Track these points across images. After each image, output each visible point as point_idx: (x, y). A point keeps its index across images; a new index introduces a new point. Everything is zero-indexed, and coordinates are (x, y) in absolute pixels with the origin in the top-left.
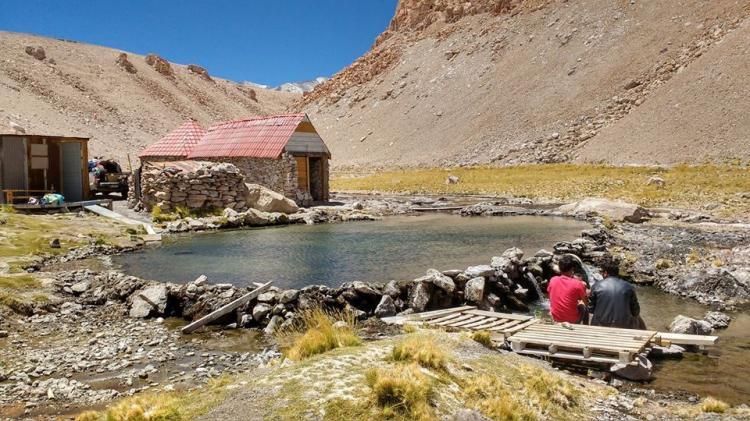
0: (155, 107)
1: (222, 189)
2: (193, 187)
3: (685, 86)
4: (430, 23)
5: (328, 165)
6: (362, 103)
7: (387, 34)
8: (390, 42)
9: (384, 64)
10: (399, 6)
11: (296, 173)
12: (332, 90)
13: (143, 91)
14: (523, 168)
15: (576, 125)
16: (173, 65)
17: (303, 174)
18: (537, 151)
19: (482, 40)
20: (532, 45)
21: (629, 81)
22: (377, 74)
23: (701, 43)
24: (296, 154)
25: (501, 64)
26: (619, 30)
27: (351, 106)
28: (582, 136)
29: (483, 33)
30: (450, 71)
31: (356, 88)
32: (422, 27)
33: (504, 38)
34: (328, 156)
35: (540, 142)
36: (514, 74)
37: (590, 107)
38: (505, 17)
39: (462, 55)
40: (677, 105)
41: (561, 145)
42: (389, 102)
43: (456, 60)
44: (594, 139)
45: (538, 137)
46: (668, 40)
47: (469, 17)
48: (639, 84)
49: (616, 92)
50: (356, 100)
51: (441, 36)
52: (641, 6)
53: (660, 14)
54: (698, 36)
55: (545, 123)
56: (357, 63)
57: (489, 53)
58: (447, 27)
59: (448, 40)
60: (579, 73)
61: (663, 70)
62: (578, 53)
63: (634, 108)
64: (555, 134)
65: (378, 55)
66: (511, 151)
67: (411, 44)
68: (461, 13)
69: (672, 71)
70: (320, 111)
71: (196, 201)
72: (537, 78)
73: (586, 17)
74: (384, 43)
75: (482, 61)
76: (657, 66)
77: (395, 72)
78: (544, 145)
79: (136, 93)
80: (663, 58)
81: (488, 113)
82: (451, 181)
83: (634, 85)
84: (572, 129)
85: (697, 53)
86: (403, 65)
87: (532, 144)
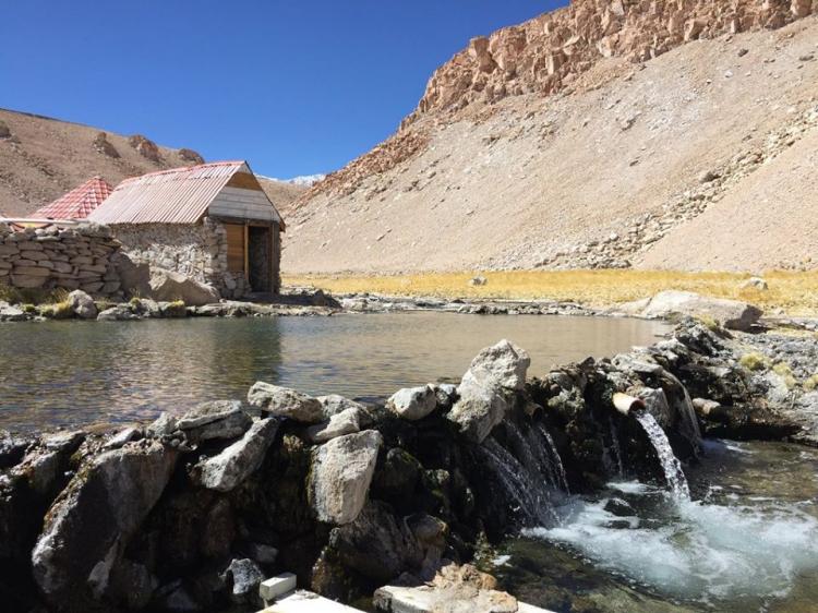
1: (79, 260)
2: (24, 255)
3: (775, 177)
4: (466, 104)
5: (279, 240)
6: (381, 196)
7: (415, 116)
8: (418, 125)
9: (410, 149)
10: (430, 84)
11: (225, 247)
12: (346, 180)
15: (638, 225)
17: (238, 252)
18: (591, 255)
19: (527, 124)
20: (587, 130)
21: (705, 173)
22: (400, 161)
23: (793, 129)
24: (227, 221)
25: (549, 152)
27: (368, 198)
28: (645, 239)
29: (529, 116)
30: (488, 159)
31: (375, 177)
32: (457, 109)
33: (553, 122)
34: (281, 227)
35: (595, 245)
36: (564, 165)
37: (656, 203)
38: (555, 98)
39: (503, 141)
40: (766, 201)
41: (621, 248)
42: (413, 194)
43: (495, 146)
44: (661, 241)
45: (592, 239)
46: (752, 125)
47: (512, 97)
48: (717, 177)
49: (690, 186)
50: (374, 192)
51: (479, 119)
52: (720, 86)
53: (743, 96)
54: (791, 121)
55: (601, 221)
56: (376, 150)
57: (536, 139)
58: (485, 109)
59: (487, 123)
60: (643, 165)
61: (745, 161)
62: (641, 142)
63: (710, 205)
64: (613, 236)
65: (403, 139)
66: (558, 255)
67: (443, 127)
68: (503, 93)
69: (756, 162)
70: (330, 204)
71: (31, 277)
72: (592, 168)
73: (653, 99)
74: (411, 126)
75: (528, 148)
76: (739, 156)
77: (422, 160)
78: (599, 247)
80: (746, 147)
81: (532, 209)
82: (476, 282)
83: (711, 178)
84: (634, 229)
85: (788, 141)
86: (433, 152)
87: (584, 247)
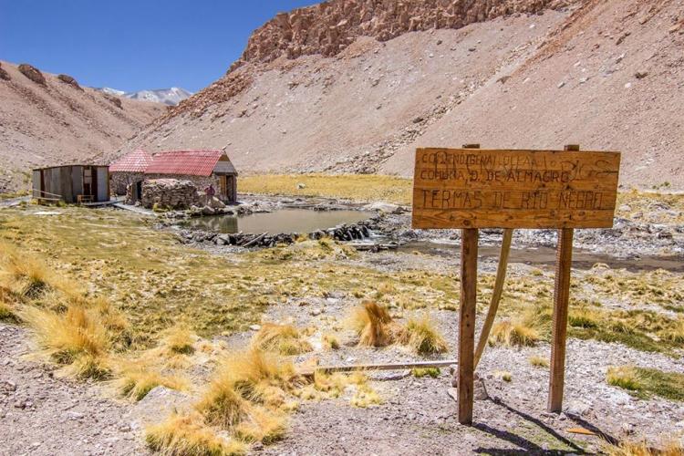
0: (30, 110)
1: (187, 195)
4: (275, 57)
6: (222, 119)
7: (240, 63)
8: (243, 70)
9: (239, 87)
10: (250, 42)
12: (196, 106)
13: (17, 96)
14: (345, 177)
15: (381, 146)
16: (44, 74)
17: (223, 186)
18: (355, 164)
19: (316, 76)
20: (352, 83)
21: (416, 117)
22: (233, 95)
23: (461, 94)
25: (330, 96)
26: (411, 79)
27: (213, 120)
28: (385, 155)
29: (317, 71)
30: (292, 98)
31: (216, 106)
32: (269, 60)
33: (332, 76)
34: (236, 174)
35: (357, 158)
36: (339, 106)
37: (390, 134)
38: (333, 60)
39: (301, 86)
41: (371, 160)
42: (244, 120)
43: (296, 90)
44: (393, 157)
45: (355, 155)
46: (442, 89)
47: (305, 56)
48: (422, 120)
49: (408, 124)
50: (217, 116)
51: (284, 69)
52: (426, 63)
53: (438, 70)
54: (460, 88)
55: (360, 144)
57: (321, 87)
58: (288, 63)
59: (290, 73)
60: (384, 109)
61: (437, 111)
62: (383, 94)
64: (368, 153)
65: (233, 80)
66: (337, 163)
67: (260, 73)
68: (300, 53)
69: (443, 112)
70: (185, 123)
72: (355, 109)
73: (390, 67)
74: (238, 70)
75: (316, 93)
76: (434, 107)
77: (247, 98)
78: (360, 159)
79: (12, 99)
80: (438, 102)
81: (321, 133)
82: (301, 187)
83: (419, 120)
84: (378, 149)
85: (459, 101)
86: (254, 90)
87: (352, 159)
